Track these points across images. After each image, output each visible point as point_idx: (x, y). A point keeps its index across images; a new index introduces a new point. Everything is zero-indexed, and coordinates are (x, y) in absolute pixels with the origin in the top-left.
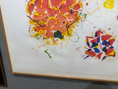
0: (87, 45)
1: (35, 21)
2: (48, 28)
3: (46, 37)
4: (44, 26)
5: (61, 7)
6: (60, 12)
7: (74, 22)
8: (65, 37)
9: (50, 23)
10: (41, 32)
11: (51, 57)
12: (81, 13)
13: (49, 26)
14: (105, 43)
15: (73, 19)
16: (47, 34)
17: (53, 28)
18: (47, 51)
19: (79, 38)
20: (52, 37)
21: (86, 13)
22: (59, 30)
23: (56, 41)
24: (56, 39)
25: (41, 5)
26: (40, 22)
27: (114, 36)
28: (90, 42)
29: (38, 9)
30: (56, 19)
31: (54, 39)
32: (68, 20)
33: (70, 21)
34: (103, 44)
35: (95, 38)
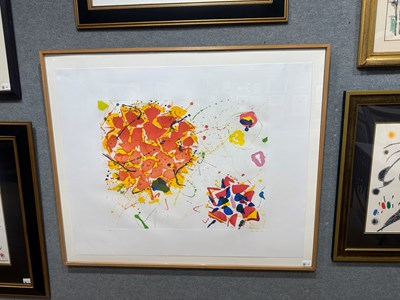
0: (210, 202)
1: (118, 162)
2: (141, 174)
3: (137, 190)
4: (135, 171)
5: (164, 141)
6: (162, 150)
7: (186, 164)
8: (172, 188)
9: (145, 166)
10: (129, 181)
11: (146, 227)
12: (196, 151)
13: (143, 171)
14: (239, 198)
15: (183, 160)
16: (139, 184)
17: (151, 174)
18: (140, 216)
19: (196, 190)
20: (148, 189)
21: (204, 150)
22: (162, 176)
23: (156, 196)
24: (155, 192)
25: (130, 137)
26: (126, 164)
27: (251, 186)
28: (214, 196)
29: (124, 143)
30: (156, 160)
31: (152, 193)
32: (176, 161)
33: (180, 163)
34: (236, 199)
35: (223, 190)
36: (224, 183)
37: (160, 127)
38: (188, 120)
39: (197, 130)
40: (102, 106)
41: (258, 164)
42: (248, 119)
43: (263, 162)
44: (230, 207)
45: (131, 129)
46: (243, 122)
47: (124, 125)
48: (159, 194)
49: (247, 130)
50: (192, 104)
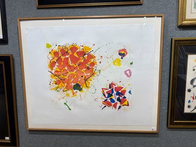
0: (103, 96)
1: (56, 75)
3: (65, 90)
4: (64, 80)
5: (80, 64)
6: (78, 68)
7: (91, 76)
8: (83, 89)
9: (70, 77)
10: (61, 85)
11: (70, 109)
12: (96, 69)
13: (69, 80)
14: (118, 94)
15: (89, 74)
16: (67, 87)
17: (73, 81)
18: (67, 103)
19: (96, 90)
20: (71, 89)
22: (78, 83)
23: (75, 93)
24: (75, 91)
25: (62, 62)
26: (60, 76)
27: (124, 88)
28: (105, 93)
29: (59, 65)
30: (75, 74)
31: (73, 91)
32: (86, 75)
33: (88, 76)
35: (110, 89)
36: (111, 86)
37: (78, 57)
38: (92, 53)
39: (96, 58)
40: (48, 46)
41: (128, 76)
42: (123, 52)
43: (131, 75)
44: (114, 98)
45: (63, 58)
46: (120, 54)
47: (60, 56)
48: (77, 92)
49: (122, 58)
50: (94, 45)
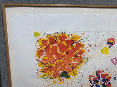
0: (90, 82)
1: (43, 63)
2: (55, 69)
3: (53, 77)
4: (52, 68)
5: (68, 52)
6: (66, 57)
7: (79, 64)
8: (71, 76)
9: (57, 65)
10: (49, 73)
12: (84, 57)
14: (104, 80)
15: (77, 62)
16: (54, 74)
17: (60, 69)
19: (83, 77)
20: (58, 77)
21: (88, 57)
22: (66, 70)
23: (62, 80)
24: (62, 78)
25: (50, 50)
26: (48, 64)
28: (92, 80)
29: (47, 53)
30: (63, 62)
31: (60, 79)
32: (73, 63)
33: (75, 64)
34: (103, 81)
35: (96, 76)
36: (97, 73)
37: (66, 45)
38: (81, 42)
39: (85, 47)
40: (36, 34)
41: (114, 64)
42: (111, 41)
44: (99, 84)
45: (51, 46)
46: (108, 43)
47: (48, 44)
48: (64, 79)
49: (110, 47)
50: (83, 34)
